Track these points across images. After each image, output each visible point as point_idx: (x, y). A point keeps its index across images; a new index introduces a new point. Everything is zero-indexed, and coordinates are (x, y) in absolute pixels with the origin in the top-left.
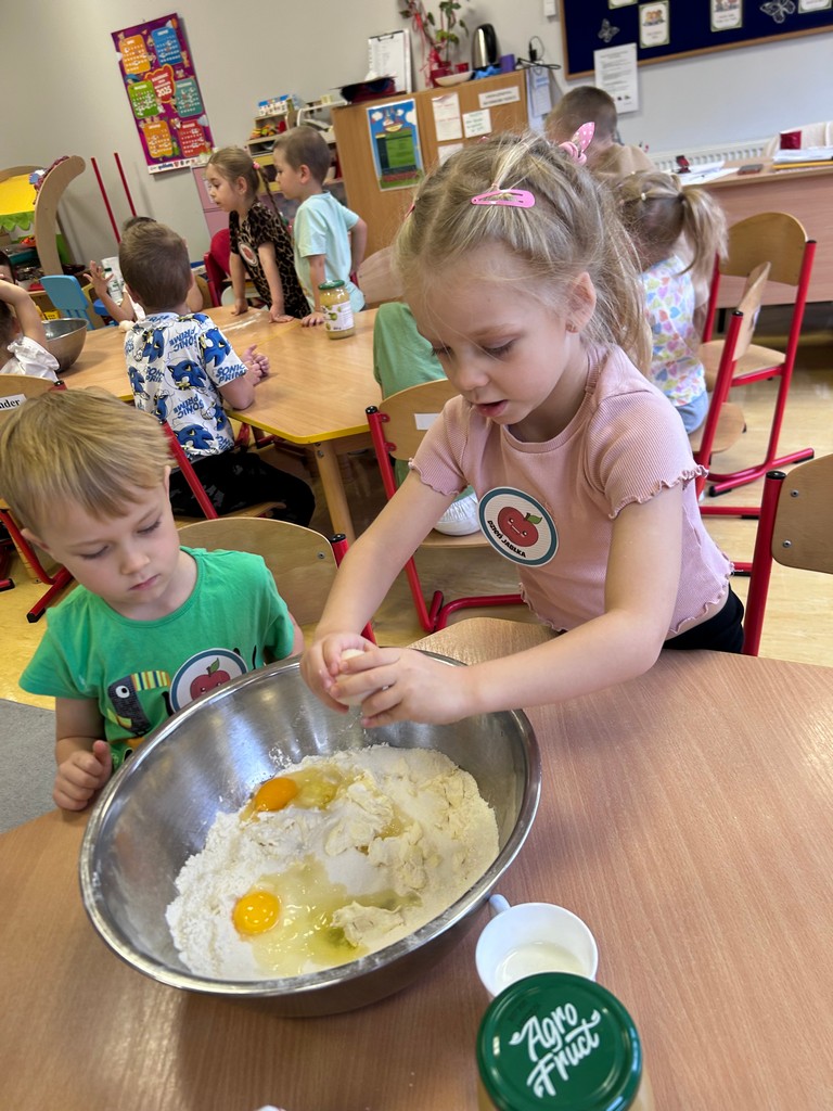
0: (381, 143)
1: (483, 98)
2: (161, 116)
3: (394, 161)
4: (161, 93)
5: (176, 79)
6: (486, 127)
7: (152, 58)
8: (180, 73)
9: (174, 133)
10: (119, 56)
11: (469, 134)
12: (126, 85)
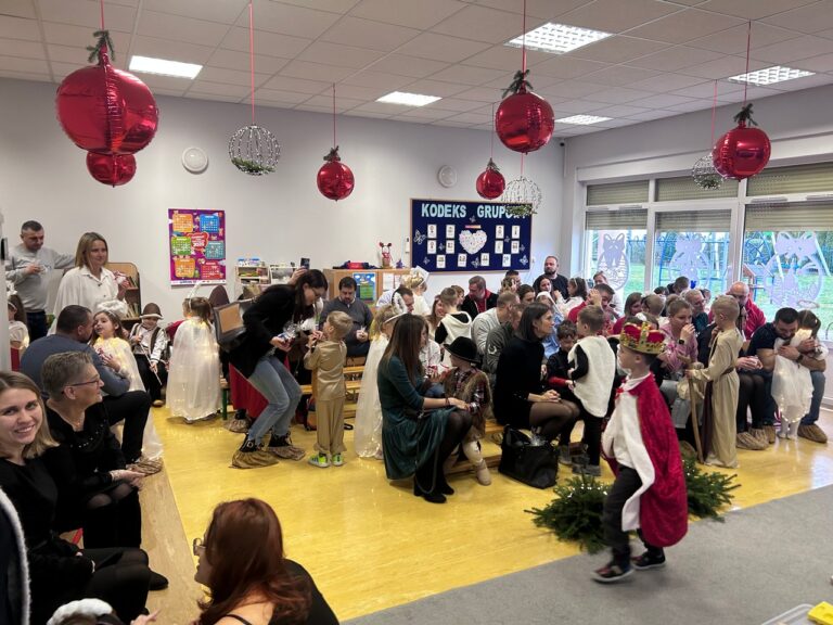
2: (192, 256)
4: (195, 245)
5: (210, 239)
7: (196, 227)
8: (214, 238)
9: (198, 266)
10: (171, 221)
12: (171, 236)
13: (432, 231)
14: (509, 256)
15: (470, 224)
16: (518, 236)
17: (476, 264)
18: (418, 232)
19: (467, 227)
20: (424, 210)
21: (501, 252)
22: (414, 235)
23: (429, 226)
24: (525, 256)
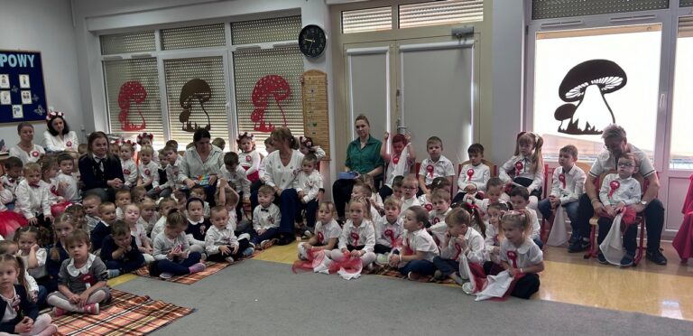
14: (20, 107)
16: (28, 86)
21: (9, 102)
24: (39, 106)
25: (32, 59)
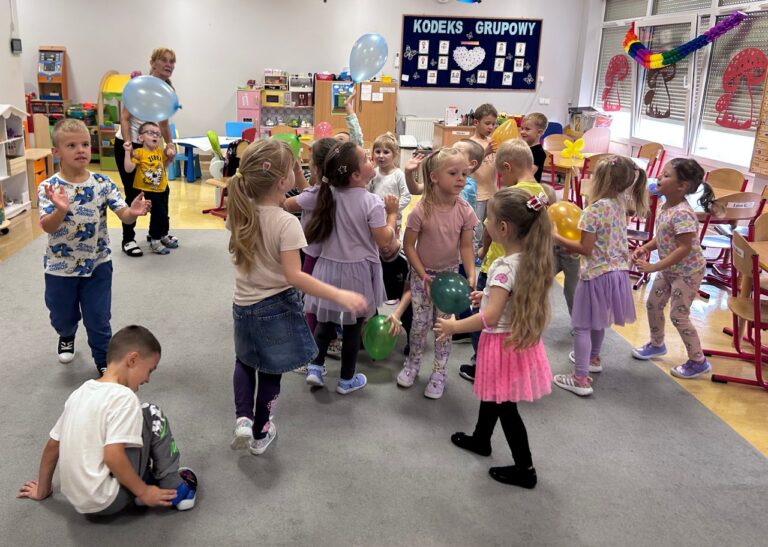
0: (336, 98)
1: (381, 89)
3: (340, 104)
6: (381, 99)
11: (374, 100)
13: (424, 46)
14: (511, 74)
15: (467, 40)
16: (523, 54)
17: (471, 81)
18: (408, 48)
19: (463, 43)
20: (416, 26)
21: (501, 69)
22: (404, 51)
23: (421, 42)
24: (530, 75)
25: (532, 28)
